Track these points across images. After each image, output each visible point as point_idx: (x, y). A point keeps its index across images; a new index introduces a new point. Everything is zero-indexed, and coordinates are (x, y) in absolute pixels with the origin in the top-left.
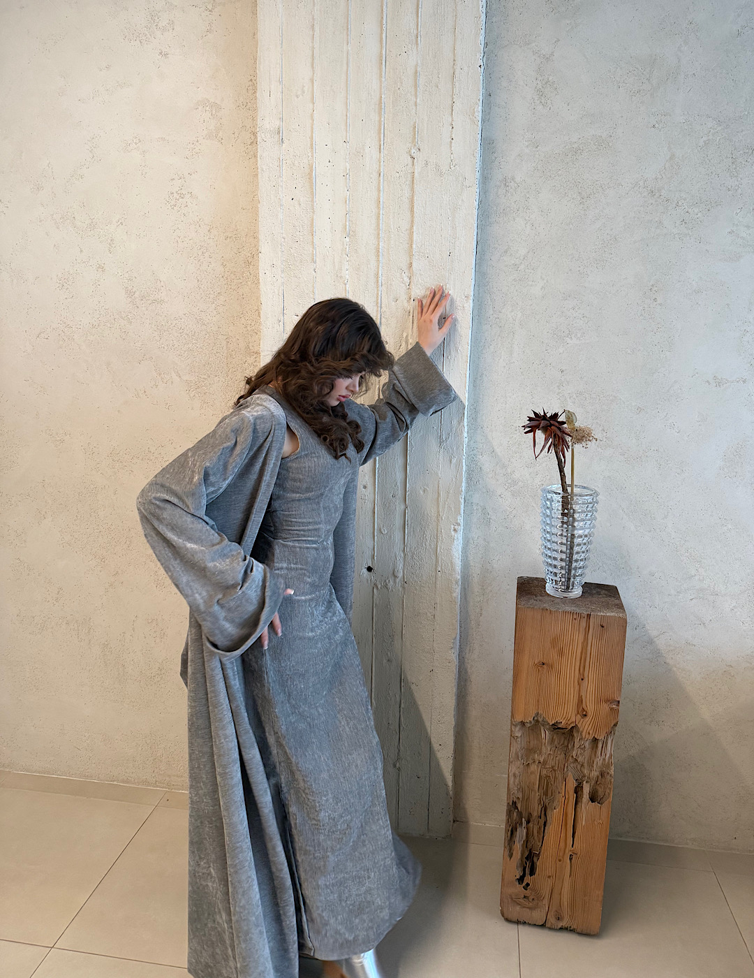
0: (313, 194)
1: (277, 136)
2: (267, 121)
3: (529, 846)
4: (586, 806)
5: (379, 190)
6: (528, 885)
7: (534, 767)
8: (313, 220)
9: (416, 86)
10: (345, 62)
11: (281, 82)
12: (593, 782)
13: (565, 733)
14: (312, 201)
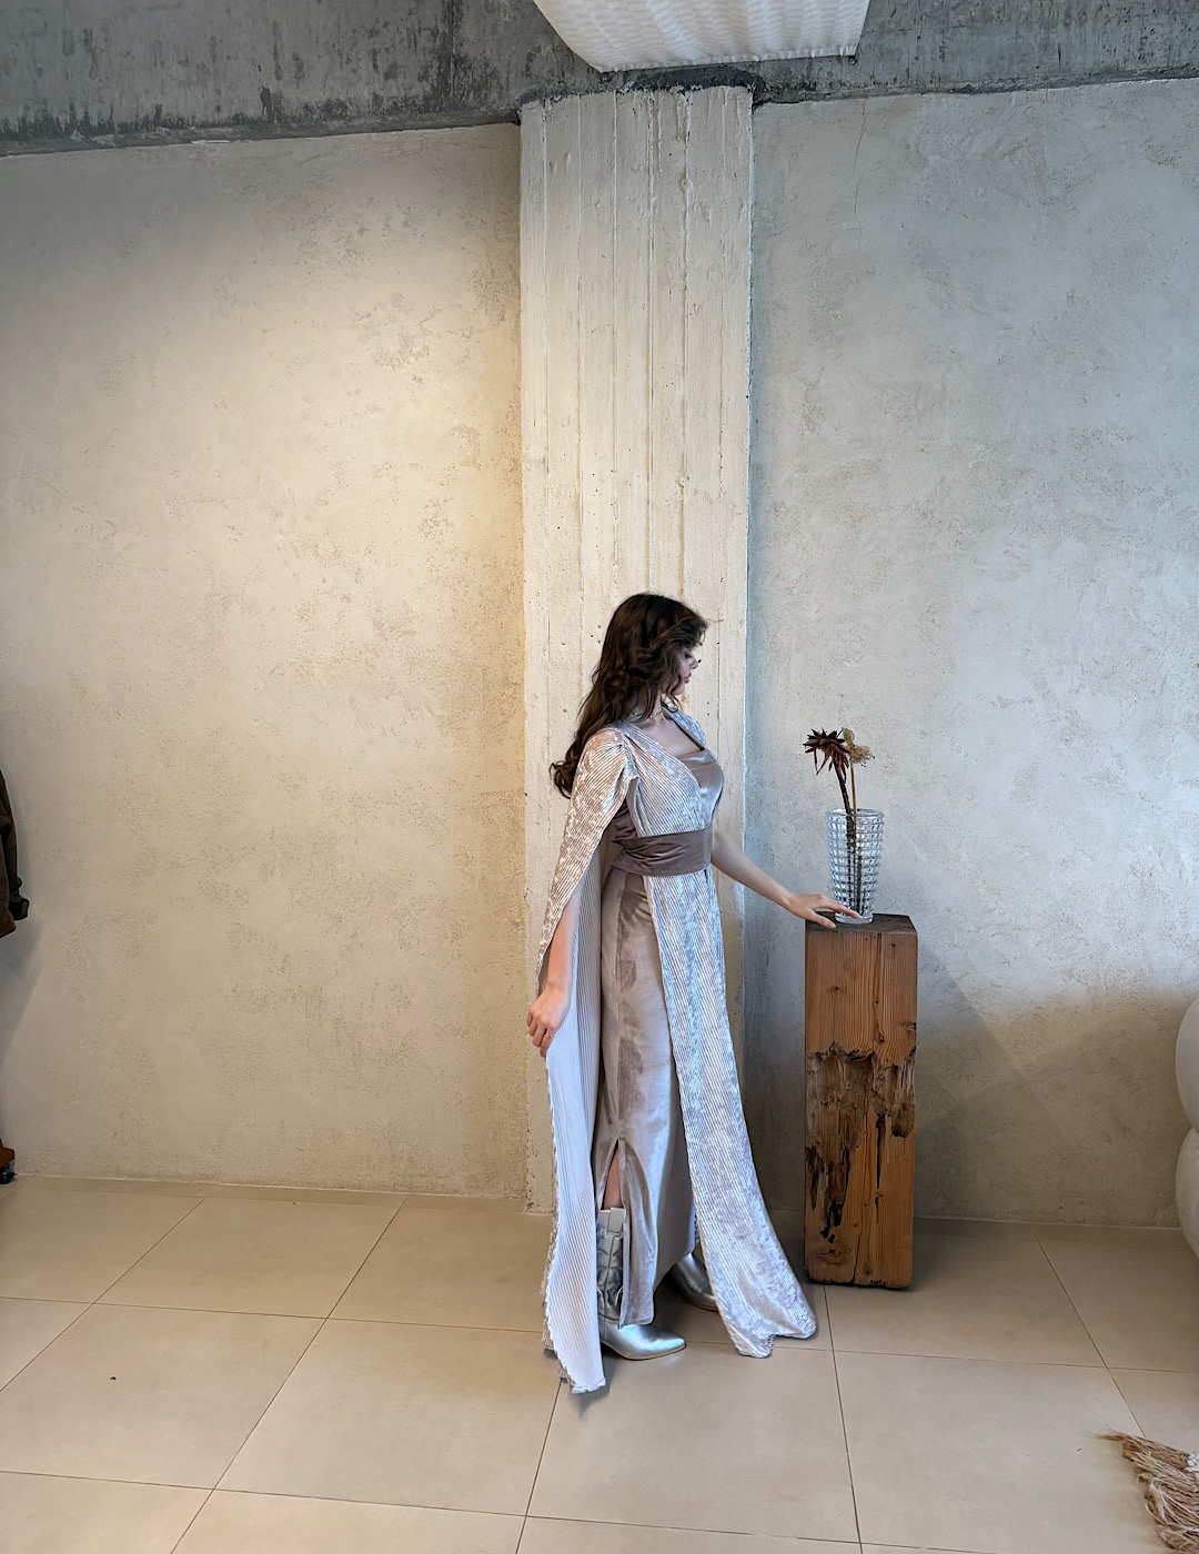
0: (580, 523)
1: (542, 466)
2: (532, 450)
3: (833, 1196)
4: (890, 1141)
5: (648, 518)
6: (833, 1236)
7: (831, 1107)
8: (579, 548)
9: (683, 416)
10: (611, 390)
11: (546, 412)
12: (896, 1116)
13: (863, 1063)
14: (579, 530)
